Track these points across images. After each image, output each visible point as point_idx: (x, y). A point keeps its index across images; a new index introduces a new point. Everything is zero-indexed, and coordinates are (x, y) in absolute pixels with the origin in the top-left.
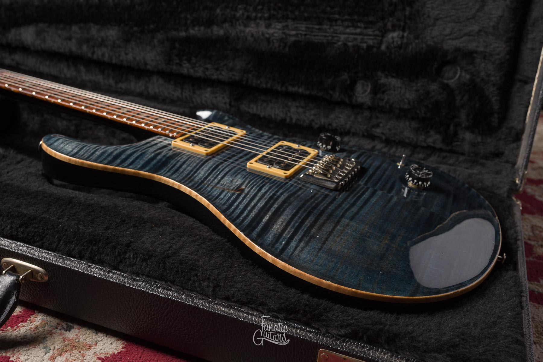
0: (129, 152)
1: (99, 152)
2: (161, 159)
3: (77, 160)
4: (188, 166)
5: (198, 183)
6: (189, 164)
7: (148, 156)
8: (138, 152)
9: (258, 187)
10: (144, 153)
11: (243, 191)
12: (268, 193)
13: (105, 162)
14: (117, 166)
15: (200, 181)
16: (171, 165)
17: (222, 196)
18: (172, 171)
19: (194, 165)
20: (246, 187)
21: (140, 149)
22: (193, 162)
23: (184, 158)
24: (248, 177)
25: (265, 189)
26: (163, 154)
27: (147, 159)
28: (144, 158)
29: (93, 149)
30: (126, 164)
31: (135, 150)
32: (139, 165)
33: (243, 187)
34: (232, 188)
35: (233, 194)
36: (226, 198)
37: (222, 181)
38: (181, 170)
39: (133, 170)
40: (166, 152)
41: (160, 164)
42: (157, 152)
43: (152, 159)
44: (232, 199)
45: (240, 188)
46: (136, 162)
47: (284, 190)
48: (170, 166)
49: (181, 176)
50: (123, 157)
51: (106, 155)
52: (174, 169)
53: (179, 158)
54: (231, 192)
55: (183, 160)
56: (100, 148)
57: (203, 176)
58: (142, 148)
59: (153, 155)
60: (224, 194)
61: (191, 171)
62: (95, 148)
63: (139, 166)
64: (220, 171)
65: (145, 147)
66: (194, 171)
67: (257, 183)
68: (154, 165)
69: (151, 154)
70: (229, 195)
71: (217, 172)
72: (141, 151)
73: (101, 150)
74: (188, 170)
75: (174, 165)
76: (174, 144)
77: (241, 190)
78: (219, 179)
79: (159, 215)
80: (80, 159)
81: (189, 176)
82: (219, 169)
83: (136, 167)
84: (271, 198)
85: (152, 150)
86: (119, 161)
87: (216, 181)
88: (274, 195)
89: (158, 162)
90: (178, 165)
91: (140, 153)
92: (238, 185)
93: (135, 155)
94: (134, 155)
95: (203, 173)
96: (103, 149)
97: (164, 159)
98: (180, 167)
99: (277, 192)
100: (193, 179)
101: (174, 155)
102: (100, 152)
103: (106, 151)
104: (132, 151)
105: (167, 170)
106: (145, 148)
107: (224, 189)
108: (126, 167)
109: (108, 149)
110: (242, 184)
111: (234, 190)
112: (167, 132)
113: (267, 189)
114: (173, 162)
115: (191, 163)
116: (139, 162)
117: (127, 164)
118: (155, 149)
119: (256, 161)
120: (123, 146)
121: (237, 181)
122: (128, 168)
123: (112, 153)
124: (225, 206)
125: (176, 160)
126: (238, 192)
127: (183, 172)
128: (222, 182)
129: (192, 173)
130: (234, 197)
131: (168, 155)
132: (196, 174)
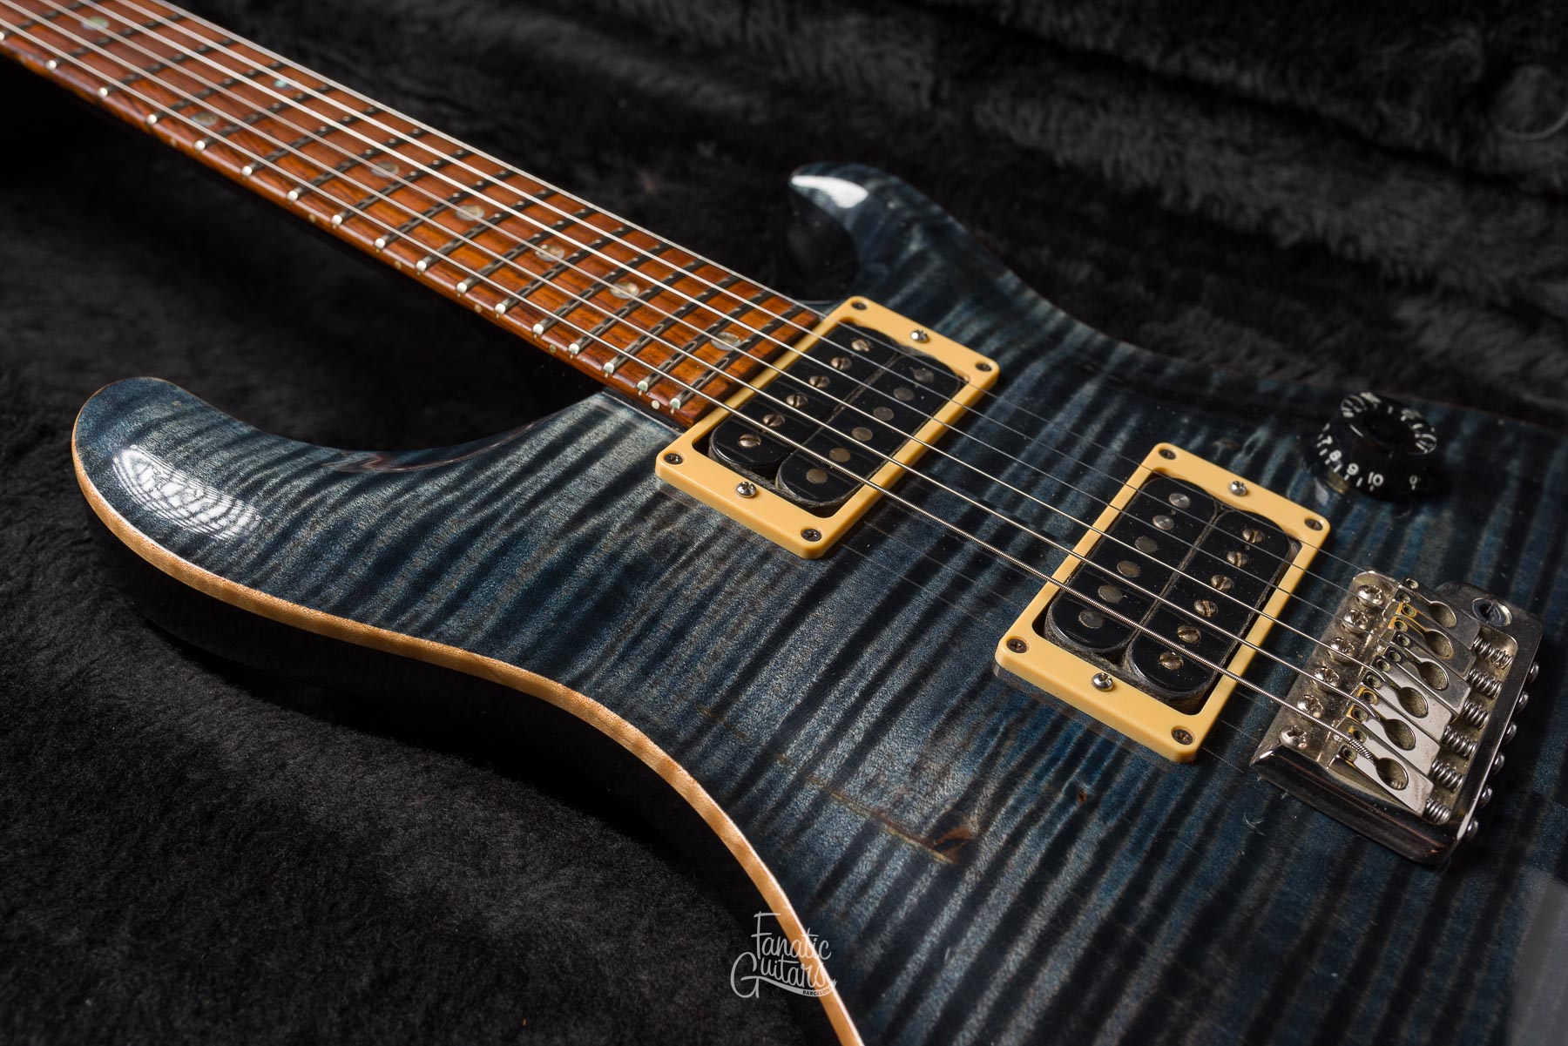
0: (451, 530)
1: (313, 528)
2: (595, 579)
3: (209, 575)
4: (718, 629)
5: (757, 750)
6: (724, 622)
7: (538, 560)
8: (493, 531)
9: (1043, 834)
10: (521, 534)
11: (965, 850)
12: (1095, 896)
13: (336, 592)
14: (387, 621)
15: (765, 739)
16: (638, 617)
17: (864, 867)
18: (639, 660)
19: (746, 626)
20: (985, 824)
21: (507, 507)
22: (740, 604)
23: (705, 578)
26: (607, 544)
27: (530, 577)
28: (518, 571)
29: (286, 510)
30: (428, 608)
31: (479, 516)
32: (492, 610)
33: (972, 824)
34: (914, 818)
35: (917, 865)
36: (881, 887)
37: (871, 756)
38: (684, 651)
39: (458, 652)
40: (624, 528)
41: (588, 605)
42: (584, 529)
43: (553, 577)
44: (912, 899)
45: (955, 832)
46: (477, 596)
47: (1171, 874)
48: (633, 620)
49: (681, 695)
50: (421, 559)
51: (342, 547)
52: (652, 643)
53: (682, 577)
54: (910, 845)
55: (694, 591)
56: (322, 501)
57: (782, 708)
58: (513, 501)
59: (560, 549)
60: (873, 853)
61: (730, 665)
62: (295, 503)
63: (490, 622)
64: (862, 684)
65: (530, 487)
66: (742, 665)
67: (1041, 808)
68: (563, 615)
69: (552, 546)
70: (896, 867)
71: (848, 691)
72: (509, 524)
73: (325, 515)
74: (716, 656)
75: (654, 620)
76: (664, 471)
77: (957, 841)
78: (859, 738)
79: (564, 915)
80: (221, 573)
81: (715, 699)
82: (862, 673)
83: (478, 625)
84: (1105, 937)
85: (559, 510)
86: (397, 586)
87: (844, 748)
88: (1122, 911)
89: (580, 597)
90: (670, 622)
91: (504, 536)
92: (948, 807)
93: (480, 551)
94: (470, 552)
95: (781, 682)
96: (334, 508)
97: (608, 581)
98: (679, 634)
100: (736, 718)
101: (660, 549)
102: (319, 529)
103: (346, 523)
104: (464, 527)
105: (620, 648)
106: (530, 494)
107: (877, 814)
108: (424, 632)
109: (357, 512)
110: (964, 803)
111: (923, 836)
112: (643, 384)
114: (651, 599)
115: (734, 611)
116: (492, 591)
117: (434, 608)
118: (574, 508)
119: (1041, 625)
120: (428, 489)
121: (945, 772)
122: (436, 639)
123: (371, 535)
124: (876, 951)
125: (664, 586)
126: (941, 858)
127: (691, 662)
128: (868, 769)
129: (734, 676)
130: (923, 885)
131: (628, 557)
132: (751, 689)
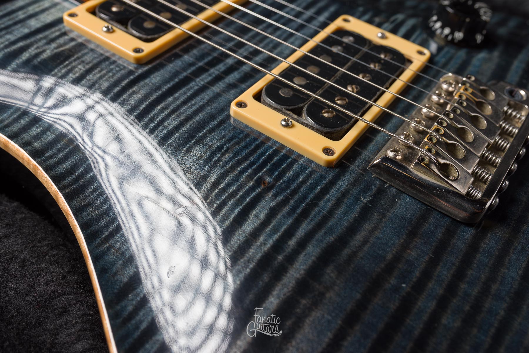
9: (237, 204)
12: (262, 239)
24: (219, 160)
25: (256, 216)
26: (26, 55)
42: (14, 48)
47: (310, 227)
55: (69, 78)
67: (239, 190)
76: (67, 22)
82: (152, 119)
88: (277, 247)
99: (289, 234)
101: (55, 58)
113: (262, 216)
118: (13, 38)
119: (257, 97)
